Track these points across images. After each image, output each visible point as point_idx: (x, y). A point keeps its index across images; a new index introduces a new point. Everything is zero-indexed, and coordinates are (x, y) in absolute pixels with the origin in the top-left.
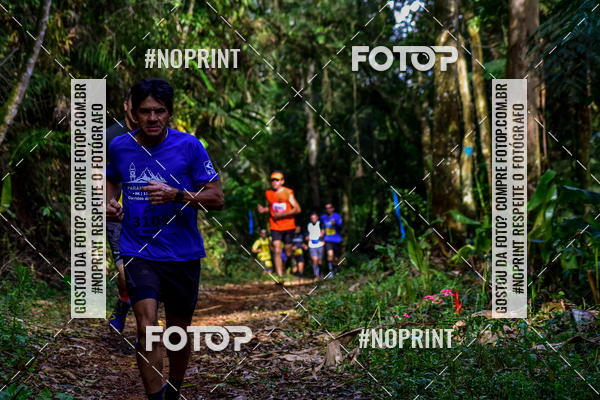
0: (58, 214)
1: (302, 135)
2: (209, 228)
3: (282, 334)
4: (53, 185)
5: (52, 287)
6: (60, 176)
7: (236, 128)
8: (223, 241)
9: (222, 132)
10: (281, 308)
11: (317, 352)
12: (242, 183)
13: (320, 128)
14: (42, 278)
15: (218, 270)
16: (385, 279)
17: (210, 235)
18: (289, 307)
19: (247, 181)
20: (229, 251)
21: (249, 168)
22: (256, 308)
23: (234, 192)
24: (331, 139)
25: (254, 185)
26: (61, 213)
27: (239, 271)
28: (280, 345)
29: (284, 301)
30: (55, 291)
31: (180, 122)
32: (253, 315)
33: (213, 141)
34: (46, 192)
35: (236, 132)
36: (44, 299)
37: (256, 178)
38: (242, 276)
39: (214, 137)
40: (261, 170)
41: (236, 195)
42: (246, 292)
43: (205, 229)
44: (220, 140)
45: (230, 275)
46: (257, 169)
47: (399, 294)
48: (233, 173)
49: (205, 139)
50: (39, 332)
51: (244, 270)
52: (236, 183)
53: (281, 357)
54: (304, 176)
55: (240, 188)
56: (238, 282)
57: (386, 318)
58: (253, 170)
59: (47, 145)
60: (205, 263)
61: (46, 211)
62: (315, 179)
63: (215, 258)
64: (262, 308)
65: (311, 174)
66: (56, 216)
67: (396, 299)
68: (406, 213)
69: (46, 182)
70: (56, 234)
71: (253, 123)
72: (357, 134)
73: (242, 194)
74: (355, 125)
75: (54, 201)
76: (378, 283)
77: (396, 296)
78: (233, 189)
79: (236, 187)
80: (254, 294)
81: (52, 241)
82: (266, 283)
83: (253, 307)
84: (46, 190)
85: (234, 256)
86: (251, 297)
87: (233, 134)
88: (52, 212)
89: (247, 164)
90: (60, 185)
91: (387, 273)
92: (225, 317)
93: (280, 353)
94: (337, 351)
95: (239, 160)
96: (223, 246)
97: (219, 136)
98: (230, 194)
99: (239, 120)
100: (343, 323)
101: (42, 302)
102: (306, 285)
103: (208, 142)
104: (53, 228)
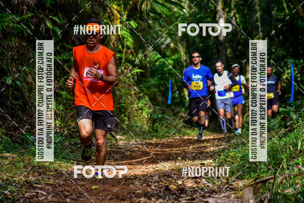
0: (18, 83)
1: (213, 15)
2: (139, 93)
3: (204, 181)
4: (12, 59)
5: (15, 142)
6: (18, 52)
7: (159, 11)
8: (150, 103)
9: (148, 15)
10: (199, 159)
11: (233, 196)
12: (164, 56)
13: (227, 9)
14: (6, 135)
15: (146, 127)
16: (285, 135)
17: (139, 99)
18: (206, 158)
19: (168, 53)
20: (155, 112)
21: (170, 44)
22: (180, 158)
23: (157, 64)
24: (236, 19)
25: (173, 57)
26: (20, 81)
27: (163, 128)
28: (202, 189)
29: (202, 153)
30: (17, 145)
31: (115, 7)
32: (177, 164)
33: (142, 23)
34: (7, 65)
35: (160, 15)
36: (8, 152)
37: (175, 51)
38: (166, 132)
39: (141, 18)
40: (179, 45)
41: (159, 65)
42: (170, 145)
43: (135, 94)
44: (147, 21)
45: (156, 131)
46: (176, 45)
47: (299, 148)
48: (157, 48)
49: (135, 20)
50: (7, 180)
51: (167, 127)
52: (159, 56)
53: (204, 200)
54: (214, 51)
55: (162, 60)
56: (163, 137)
57: (291, 168)
58: (172, 45)
59: (8, 27)
60: (136, 122)
61: (9, 81)
62: (223, 52)
63: (144, 116)
64: (184, 158)
65: (220, 48)
66: (16, 85)
67: (297, 152)
68: (299, 79)
69: (7, 56)
70: (16, 99)
71: (173, 6)
72: (258, 14)
73: (163, 65)
74: (257, 8)
75: (14, 72)
76: (280, 138)
77: (296, 150)
78: (156, 61)
79: (159, 59)
80: (176, 147)
81: (13, 104)
82: (186, 137)
83: (177, 157)
84: (7, 62)
85: (160, 116)
86: (175, 150)
87: (157, 16)
88: (13, 81)
89: (169, 40)
90: (18, 59)
91: (287, 130)
92: (154, 166)
93: (204, 197)
94: (251, 195)
95: (162, 38)
96: (150, 108)
97: (146, 18)
98: (155, 65)
99: (162, 5)
100: (255, 172)
101: (7, 155)
102: (219, 139)
103: (137, 23)
104: (14, 94)
